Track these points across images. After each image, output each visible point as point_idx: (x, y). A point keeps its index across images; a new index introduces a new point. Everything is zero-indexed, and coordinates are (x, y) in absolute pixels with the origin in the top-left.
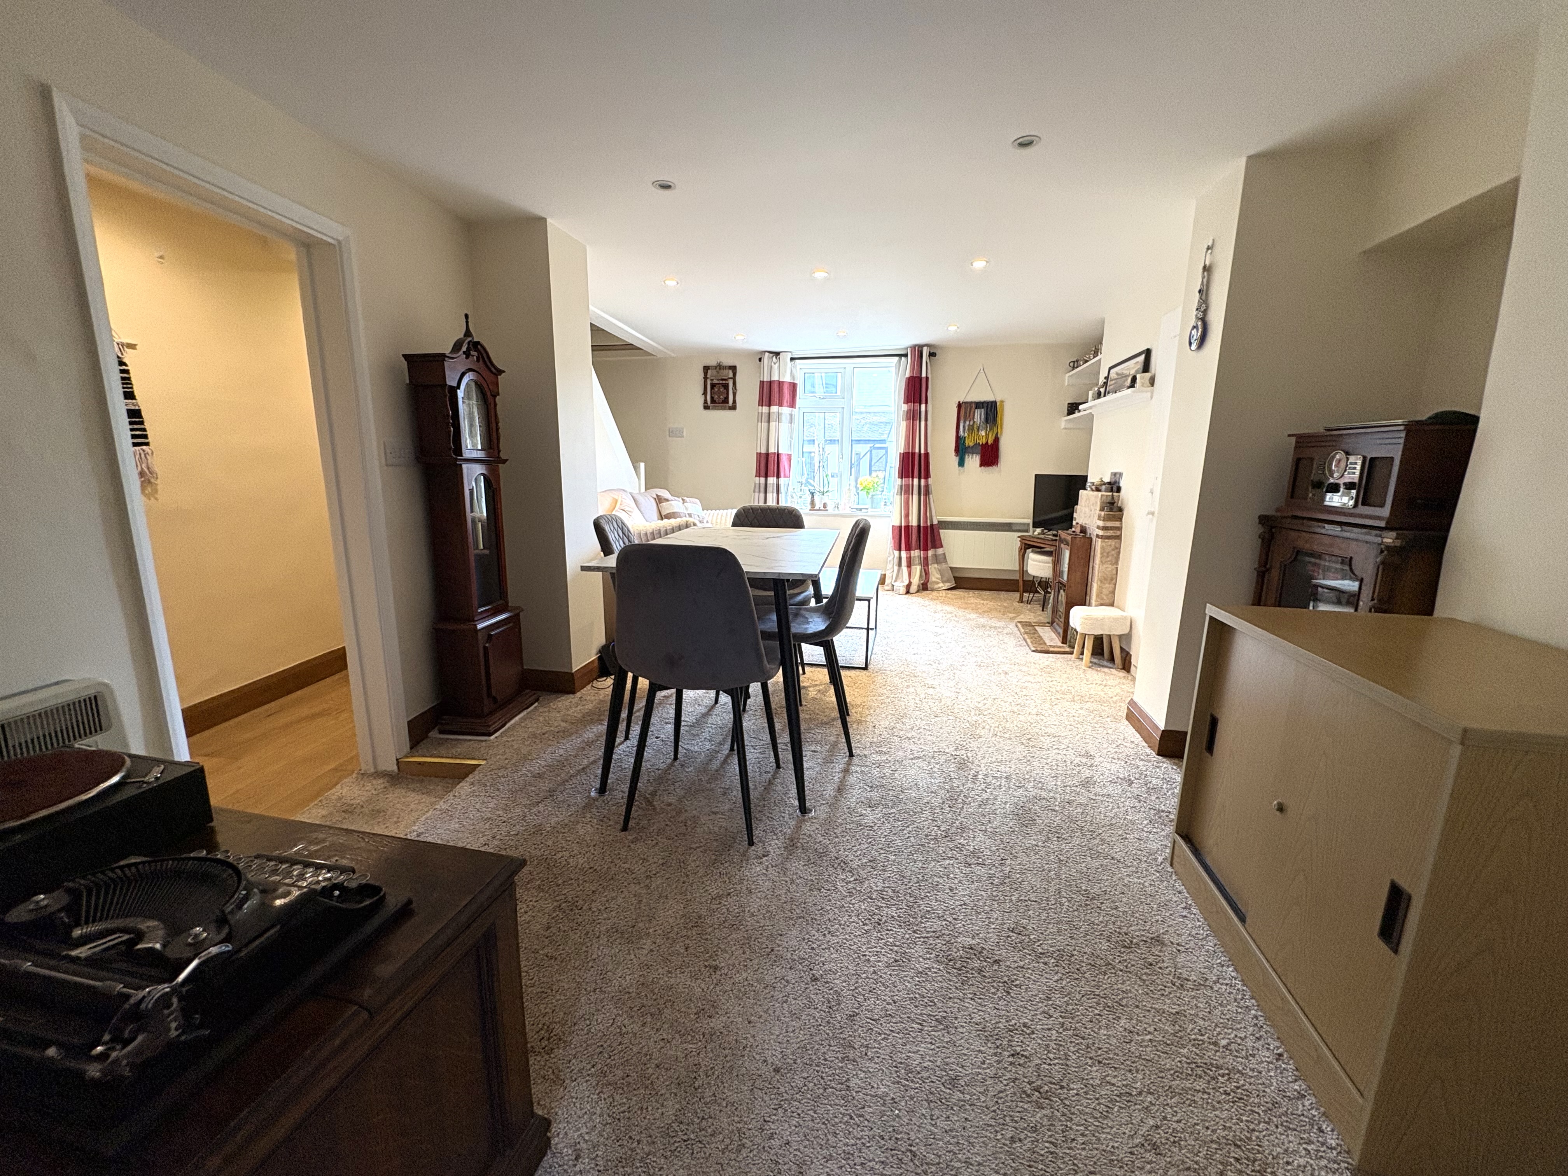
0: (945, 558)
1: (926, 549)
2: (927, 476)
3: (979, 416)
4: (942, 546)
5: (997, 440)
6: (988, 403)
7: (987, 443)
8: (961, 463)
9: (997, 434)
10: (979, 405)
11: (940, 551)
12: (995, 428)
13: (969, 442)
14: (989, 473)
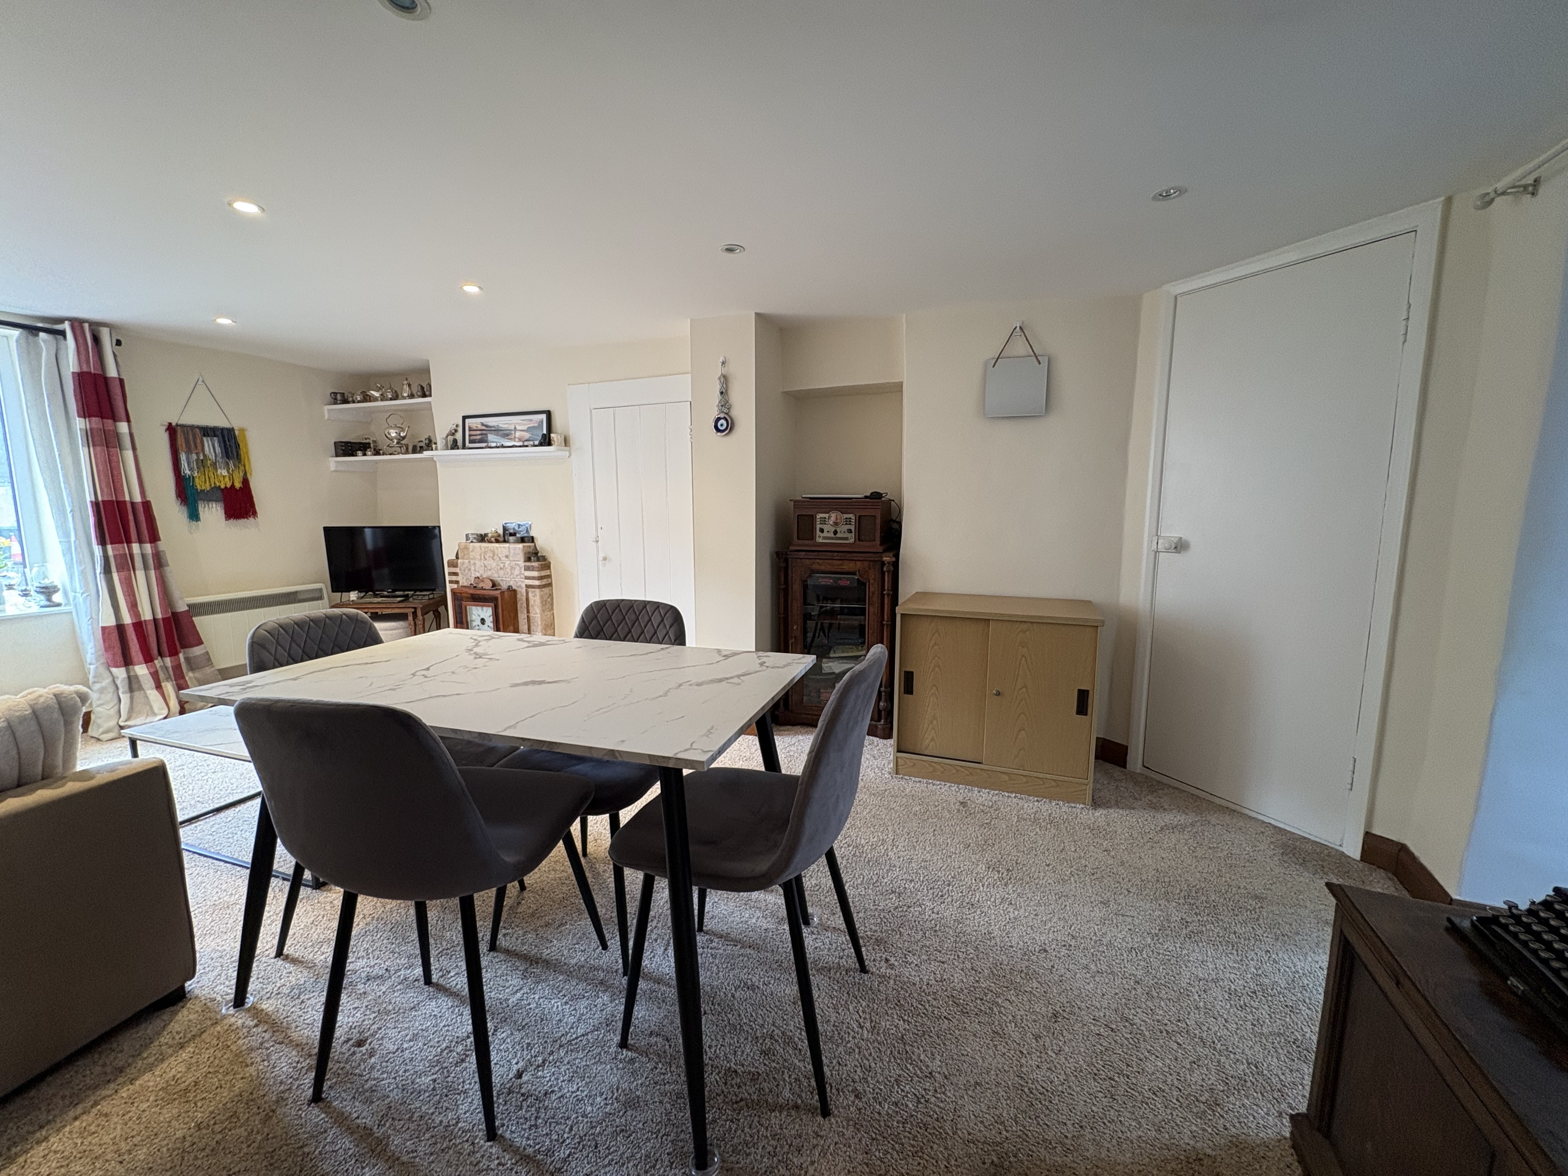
0: (209, 659)
1: (174, 653)
2: (154, 538)
3: (211, 448)
4: (200, 642)
5: (246, 482)
6: (222, 429)
7: (233, 486)
8: (194, 516)
9: (245, 474)
10: (208, 432)
11: (197, 651)
12: (242, 468)
13: (201, 484)
14: (240, 529)
